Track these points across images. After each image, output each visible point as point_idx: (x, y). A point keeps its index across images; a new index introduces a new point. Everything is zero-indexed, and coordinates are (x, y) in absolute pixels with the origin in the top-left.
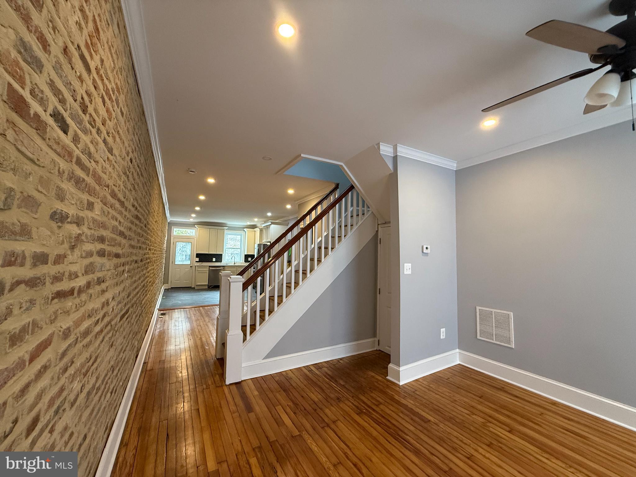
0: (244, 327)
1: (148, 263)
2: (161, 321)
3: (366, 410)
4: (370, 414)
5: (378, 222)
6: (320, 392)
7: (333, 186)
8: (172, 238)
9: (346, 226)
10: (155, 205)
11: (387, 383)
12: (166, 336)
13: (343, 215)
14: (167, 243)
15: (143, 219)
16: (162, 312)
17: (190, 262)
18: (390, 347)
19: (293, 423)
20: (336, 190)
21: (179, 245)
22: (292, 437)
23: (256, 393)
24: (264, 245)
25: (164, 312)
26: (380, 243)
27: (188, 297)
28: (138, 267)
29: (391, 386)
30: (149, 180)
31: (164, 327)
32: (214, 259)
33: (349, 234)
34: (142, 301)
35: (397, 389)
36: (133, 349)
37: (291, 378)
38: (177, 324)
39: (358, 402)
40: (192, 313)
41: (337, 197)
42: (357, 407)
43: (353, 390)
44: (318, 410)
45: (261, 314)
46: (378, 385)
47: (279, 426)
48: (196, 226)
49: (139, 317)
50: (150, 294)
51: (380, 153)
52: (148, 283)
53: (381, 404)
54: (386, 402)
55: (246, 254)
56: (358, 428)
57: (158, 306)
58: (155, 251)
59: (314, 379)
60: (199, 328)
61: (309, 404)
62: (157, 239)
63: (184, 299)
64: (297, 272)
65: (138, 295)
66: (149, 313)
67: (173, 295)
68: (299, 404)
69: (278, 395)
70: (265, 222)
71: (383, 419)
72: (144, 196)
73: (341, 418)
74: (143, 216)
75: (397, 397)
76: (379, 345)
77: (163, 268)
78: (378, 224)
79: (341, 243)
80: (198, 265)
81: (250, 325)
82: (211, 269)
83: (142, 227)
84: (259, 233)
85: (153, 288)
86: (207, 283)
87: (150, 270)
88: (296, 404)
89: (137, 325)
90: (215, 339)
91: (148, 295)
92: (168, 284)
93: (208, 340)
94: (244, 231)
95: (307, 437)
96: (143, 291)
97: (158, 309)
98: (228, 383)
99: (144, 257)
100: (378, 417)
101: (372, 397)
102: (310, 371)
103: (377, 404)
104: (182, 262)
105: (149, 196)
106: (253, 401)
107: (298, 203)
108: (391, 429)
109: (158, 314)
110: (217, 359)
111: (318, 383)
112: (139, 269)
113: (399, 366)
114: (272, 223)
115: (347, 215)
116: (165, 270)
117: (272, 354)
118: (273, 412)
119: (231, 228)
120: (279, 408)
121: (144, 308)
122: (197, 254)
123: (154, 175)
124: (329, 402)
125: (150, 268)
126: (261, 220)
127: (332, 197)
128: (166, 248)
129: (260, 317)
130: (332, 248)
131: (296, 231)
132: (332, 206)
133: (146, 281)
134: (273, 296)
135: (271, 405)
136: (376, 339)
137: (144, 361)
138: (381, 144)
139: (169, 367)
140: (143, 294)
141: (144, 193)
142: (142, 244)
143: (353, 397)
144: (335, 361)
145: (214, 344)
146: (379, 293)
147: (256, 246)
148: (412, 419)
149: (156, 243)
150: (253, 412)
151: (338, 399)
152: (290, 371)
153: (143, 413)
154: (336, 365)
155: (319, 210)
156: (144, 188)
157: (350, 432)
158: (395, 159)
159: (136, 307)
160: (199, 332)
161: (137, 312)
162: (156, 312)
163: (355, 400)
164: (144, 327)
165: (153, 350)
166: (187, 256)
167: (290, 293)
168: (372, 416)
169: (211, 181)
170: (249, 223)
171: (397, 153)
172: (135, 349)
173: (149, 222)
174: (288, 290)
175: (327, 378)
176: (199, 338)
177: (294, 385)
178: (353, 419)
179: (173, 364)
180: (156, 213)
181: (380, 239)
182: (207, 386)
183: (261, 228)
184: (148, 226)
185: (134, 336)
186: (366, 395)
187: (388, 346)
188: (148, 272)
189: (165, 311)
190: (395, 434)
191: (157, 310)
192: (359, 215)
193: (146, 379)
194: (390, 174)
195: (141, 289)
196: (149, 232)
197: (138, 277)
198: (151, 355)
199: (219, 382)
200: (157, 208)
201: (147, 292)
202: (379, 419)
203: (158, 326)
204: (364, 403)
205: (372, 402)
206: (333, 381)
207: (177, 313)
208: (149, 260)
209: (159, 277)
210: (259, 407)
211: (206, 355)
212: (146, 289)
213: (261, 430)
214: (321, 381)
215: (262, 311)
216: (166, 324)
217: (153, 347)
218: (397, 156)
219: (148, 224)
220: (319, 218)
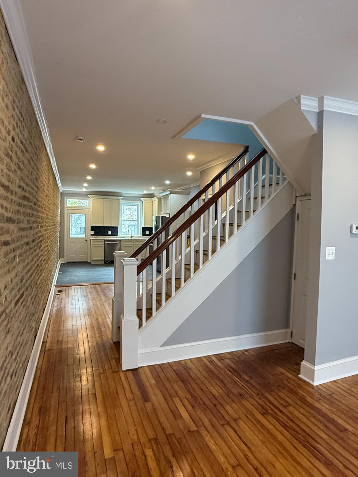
0: (139, 311)
1: (41, 241)
2: (58, 298)
3: (272, 410)
4: (276, 416)
5: (296, 194)
6: (220, 386)
7: (242, 150)
8: (65, 209)
9: (255, 198)
10: (44, 179)
11: (298, 382)
12: (63, 315)
13: (253, 186)
14: (60, 215)
15: (31, 197)
16: (59, 289)
17: (85, 235)
18: (304, 340)
19: (191, 417)
20: (246, 154)
21: (73, 217)
22: (190, 431)
23: (153, 382)
24: (163, 217)
25: (61, 289)
26: (298, 220)
27: (85, 272)
28: (30, 249)
29: (303, 386)
30: (36, 153)
31: (61, 305)
32: (110, 233)
33: (260, 209)
34: (37, 282)
35: (311, 390)
36: (31, 331)
37: (191, 369)
38: (73, 302)
39: (264, 401)
40: (88, 291)
41: (246, 164)
42: (262, 407)
43: (258, 387)
44: (219, 406)
45: (158, 298)
46: (288, 384)
47: (175, 419)
48: (89, 196)
49: (35, 298)
50: (45, 273)
51: (300, 109)
52: (42, 262)
53: (290, 405)
54: (296, 403)
55: (143, 227)
56: (262, 430)
57: (54, 283)
58: (47, 227)
59: (215, 371)
60: (96, 307)
61: (208, 398)
62: (49, 214)
63: (80, 275)
64: (197, 252)
65: (32, 277)
66: (46, 292)
67: (69, 271)
68: (198, 396)
69: (175, 385)
70: (164, 191)
71: (290, 423)
72: (30, 172)
73: (243, 417)
74: (31, 194)
75: (309, 399)
76: (292, 337)
77: (59, 242)
78: (296, 197)
79: (249, 220)
80: (93, 238)
81: (146, 309)
82: (106, 243)
83: (31, 206)
84: (157, 203)
85: (49, 265)
86: (103, 258)
87: (44, 248)
88: (194, 397)
89: (33, 306)
90: (111, 320)
91: (43, 274)
92: (64, 258)
93: (105, 321)
94: (141, 201)
95: (205, 433)
96: (37, 271)
97: (55, 285)
98: (124, 368)
99: (36, 236)
100: (284, 420)
101: (279, 396)
102: (211, 361)
103: (285, 405)
104: (76, 235)
105: (37, 171)
106: (150, 389)
107: (201, 169)
108: (300, 434)
109: (55, 290)
110: (114, 342)
111: (219, 376)
112: (32, 250)
113: (313, 363)
114: (172, 192)
115: (257, 185)
116: (60, 244)
117: (169, 342)
118: (170, 404)
119: (127, 198)
120: (177, 400)
121: (40, 288)
122: (92, 227)
123: (40, 146)
124: (230, 398)
125: (43, 246)
126: (158, 188)
127: (240, 163)
128: (60, 220)
129: (157, 301)
130: (239, 226)
131: (196, 206)
132: (240, 175)
133: (39, 261)
134: (171, 279)
135: (168, 396)
136: (289, 331)
137: (43, 341)
138: (302, 97)
139: (66, 347)
140: (38, 275)
141: (31, 170)
142: (32, 224)
143: (258, 394)
144: (239, 352)
145: (111, 326)
146: (295, 279)
147: (154, 218)
148: (326, 426)
149: (48, 218)
150: (150, 401)
151: (241, 395)
152: (189, 360)
153: (43, 393)
154: (241, 357)
155: (224, 180)
156: (30, 164)
157: (252, 433)
158: (320, 115)
159: (31, 289)
160: (96, 312)
161: (32, 294)
162: (53, 289)
163: (260, 398)
164: (41, 305)
165: (50, 330)
166: (82, 229)
167: (189, 277)
168: (279, 417)
169: (101, 148)
170: (145, 192)
171: (323, 107)
172: (34, 330)
173: (39, 199)
174: (187, 273)
175: (230, 371)
176: (95, 319)
177: (193, 375)
178: (256, 419)
179: (70, 346)
180: (46, 186)
181: (298, 214)
182: (103, 371)
183: (159, 197)
184: (38, 203)
185: (31, 318)
186: (273, 393)
187: (303, 340)
188: (42, 251)
189: (62, 287)
190: (304, 441)
191: (54, 287)
192: (272, 185)
193: (45, 359)
194: (313, 135)
195: (35, 270)
196: (39, 209)
197: (30, 258)
198: (50, 335)
199: (116, 367)
200: (46, 181)
201: (42, 271)
202: (287, 422)
203: (56, 304)
204: (270, 402)
205: (280, 402)
206: (237, 375)
207: (73, 290)
208: (41, 238)
209: (54, 253)
210: (156, 397)
211: (102, 338)
212: (41, 268)
213: (157, 422)
214: (223, 374)
215: (159, 295)
216: (63, 302)
217: (51, 326)
218: (323, 111)
219: (38, 201)
220: (223, 190)
